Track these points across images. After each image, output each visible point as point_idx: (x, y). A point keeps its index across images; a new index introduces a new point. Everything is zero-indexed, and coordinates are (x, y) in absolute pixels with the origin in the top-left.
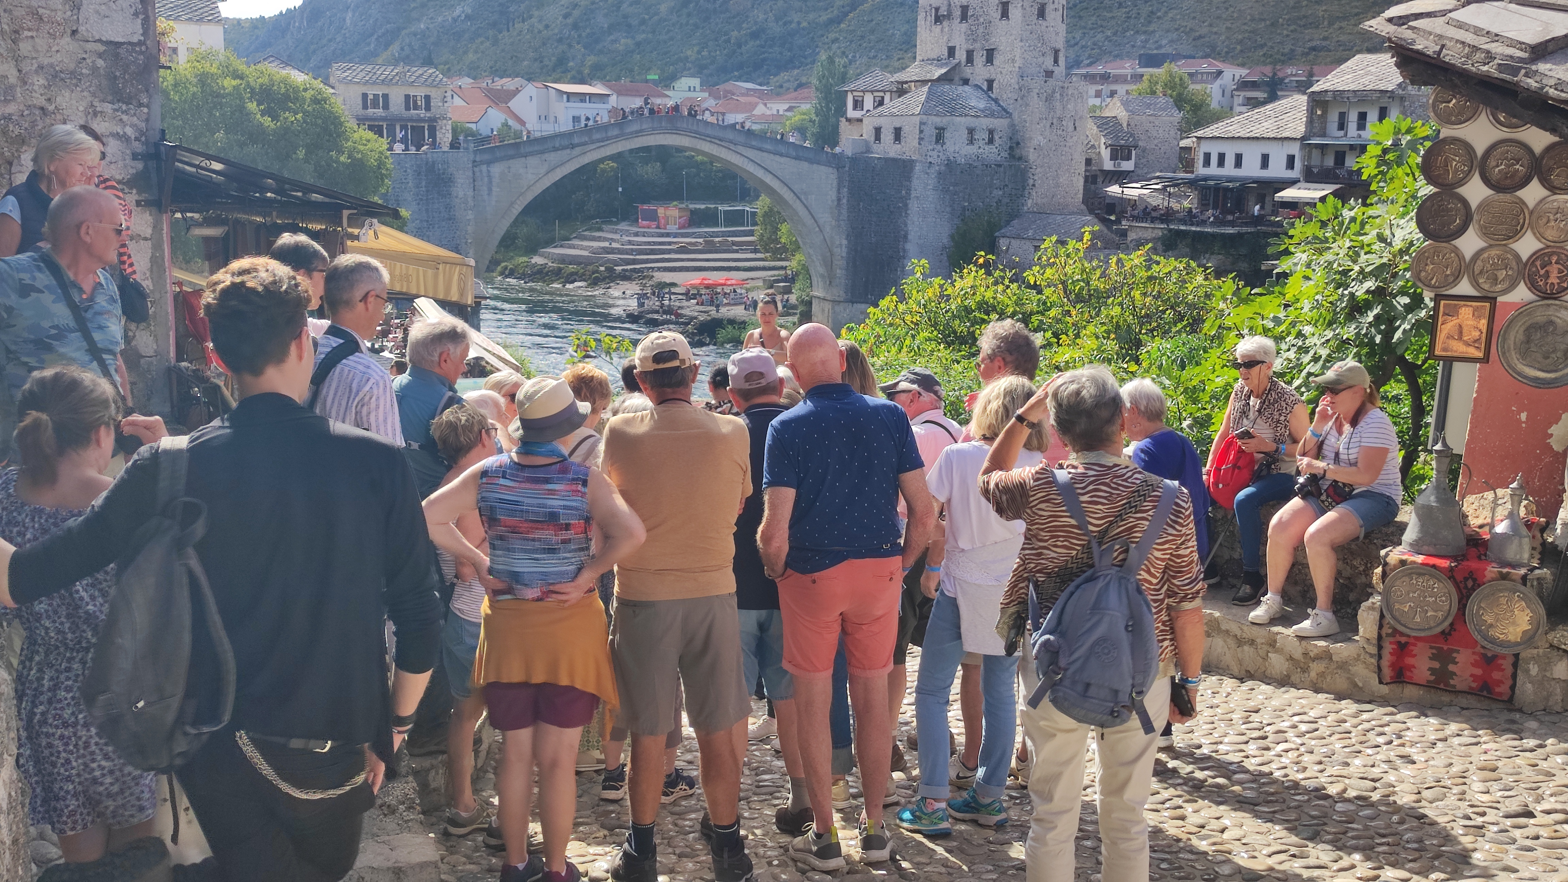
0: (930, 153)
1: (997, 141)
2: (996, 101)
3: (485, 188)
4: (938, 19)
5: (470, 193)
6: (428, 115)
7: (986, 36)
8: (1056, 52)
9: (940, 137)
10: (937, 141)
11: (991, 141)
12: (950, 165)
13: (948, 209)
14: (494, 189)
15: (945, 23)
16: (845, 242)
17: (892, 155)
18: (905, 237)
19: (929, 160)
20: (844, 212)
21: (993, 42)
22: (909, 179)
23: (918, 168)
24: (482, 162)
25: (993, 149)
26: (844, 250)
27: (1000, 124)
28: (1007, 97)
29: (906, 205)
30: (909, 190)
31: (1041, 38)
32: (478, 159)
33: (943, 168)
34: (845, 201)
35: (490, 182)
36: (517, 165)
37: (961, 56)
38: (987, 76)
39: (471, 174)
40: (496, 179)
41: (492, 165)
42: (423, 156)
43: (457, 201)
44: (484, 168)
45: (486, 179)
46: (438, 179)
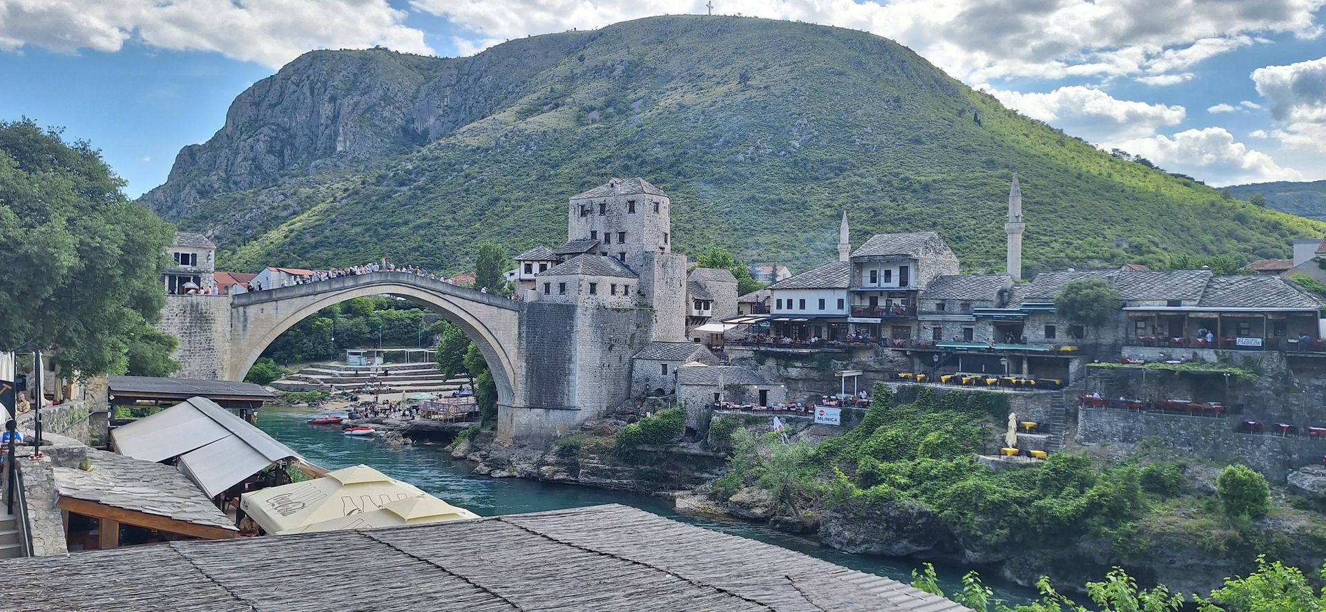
0: (586, 301)
1: (630, 294)
2: (627, 267)
3: (241, 325)
4: (583, 214)
5: (229, 328)
6: (194, 269)
7: (619, 224)
8: (666, 235)
9: (593, 291)
10: (591, 293)
11: (626, 293)
12: (601, 309)
13: (600, 340)
14: (248, 325)
15: (589, 216)
16: (524, 364)
17: (558, 302)
18: (570, 359)
19: (586, 305)
20: (524, 343)
21: (624, 227)
22: (572, 318)
23: (579, 311)
24: (240, 305)
25: (627, 298)
26: (524, 370)
27: (633, 282)
28: (635, 265)
29: (570, 337)
30: (572, 326)
31: (656, 226)
32: (236, 302)
33: (595, 311)
34: (524, 335)
35: (246, 320)
36: (269, 307)
37: (601, 237)
38: (620, 250)
39: (229, 314)
40: (251, 319)
41: (248, 307)
42: (189, 298)
43: (215, 336)
44: (241, 309)
45: (242, 319)
46: (201, 317)
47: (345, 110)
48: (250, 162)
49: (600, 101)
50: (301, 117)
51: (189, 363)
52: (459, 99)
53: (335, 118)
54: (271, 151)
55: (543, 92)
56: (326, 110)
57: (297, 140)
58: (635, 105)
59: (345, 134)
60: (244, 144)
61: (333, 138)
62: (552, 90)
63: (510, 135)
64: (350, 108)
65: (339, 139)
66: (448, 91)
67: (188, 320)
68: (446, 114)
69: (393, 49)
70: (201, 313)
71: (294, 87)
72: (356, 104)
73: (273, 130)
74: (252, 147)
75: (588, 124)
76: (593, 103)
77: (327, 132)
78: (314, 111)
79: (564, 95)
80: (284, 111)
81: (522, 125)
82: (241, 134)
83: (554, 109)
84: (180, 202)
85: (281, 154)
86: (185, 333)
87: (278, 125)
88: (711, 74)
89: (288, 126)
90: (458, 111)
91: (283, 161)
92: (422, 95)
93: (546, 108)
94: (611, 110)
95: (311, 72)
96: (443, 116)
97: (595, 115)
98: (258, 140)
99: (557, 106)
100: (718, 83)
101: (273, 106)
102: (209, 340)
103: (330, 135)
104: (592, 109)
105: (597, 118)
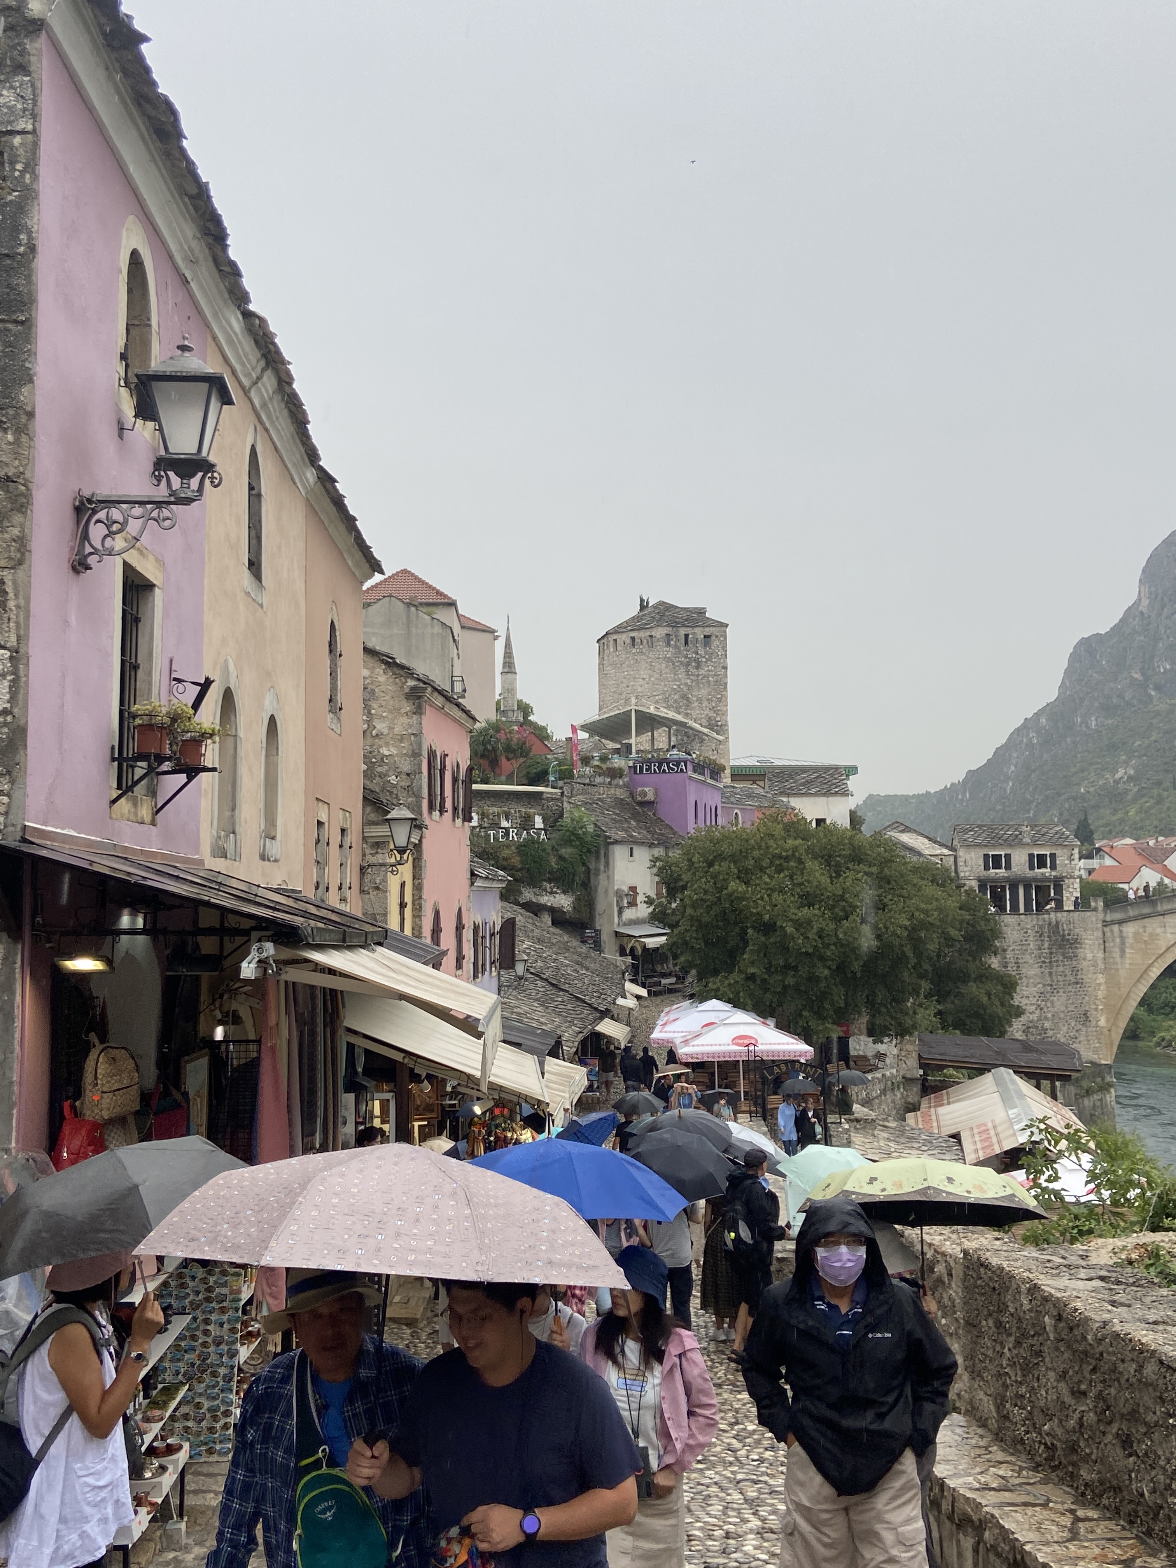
3: (1117, 950)
5: (1100, 955)
6: (1054, 873)
14: (1127, 950)
24: (1113, 923)
32: (1108, 918)
35: (1123, 943)
36: (1153, 925)
39: (1100, 934)
40: (1130, 941)
41: (1124, 925)
42: (1046, 916)
43: (1085, 963)
44: (1116, 928)
45: (1118, 940)
46: (1063, 940)
51: (1052, 1002)
67: (1046, 945)
70: (1064, 935)
86: (1044, 962)
102: (1075, 971)
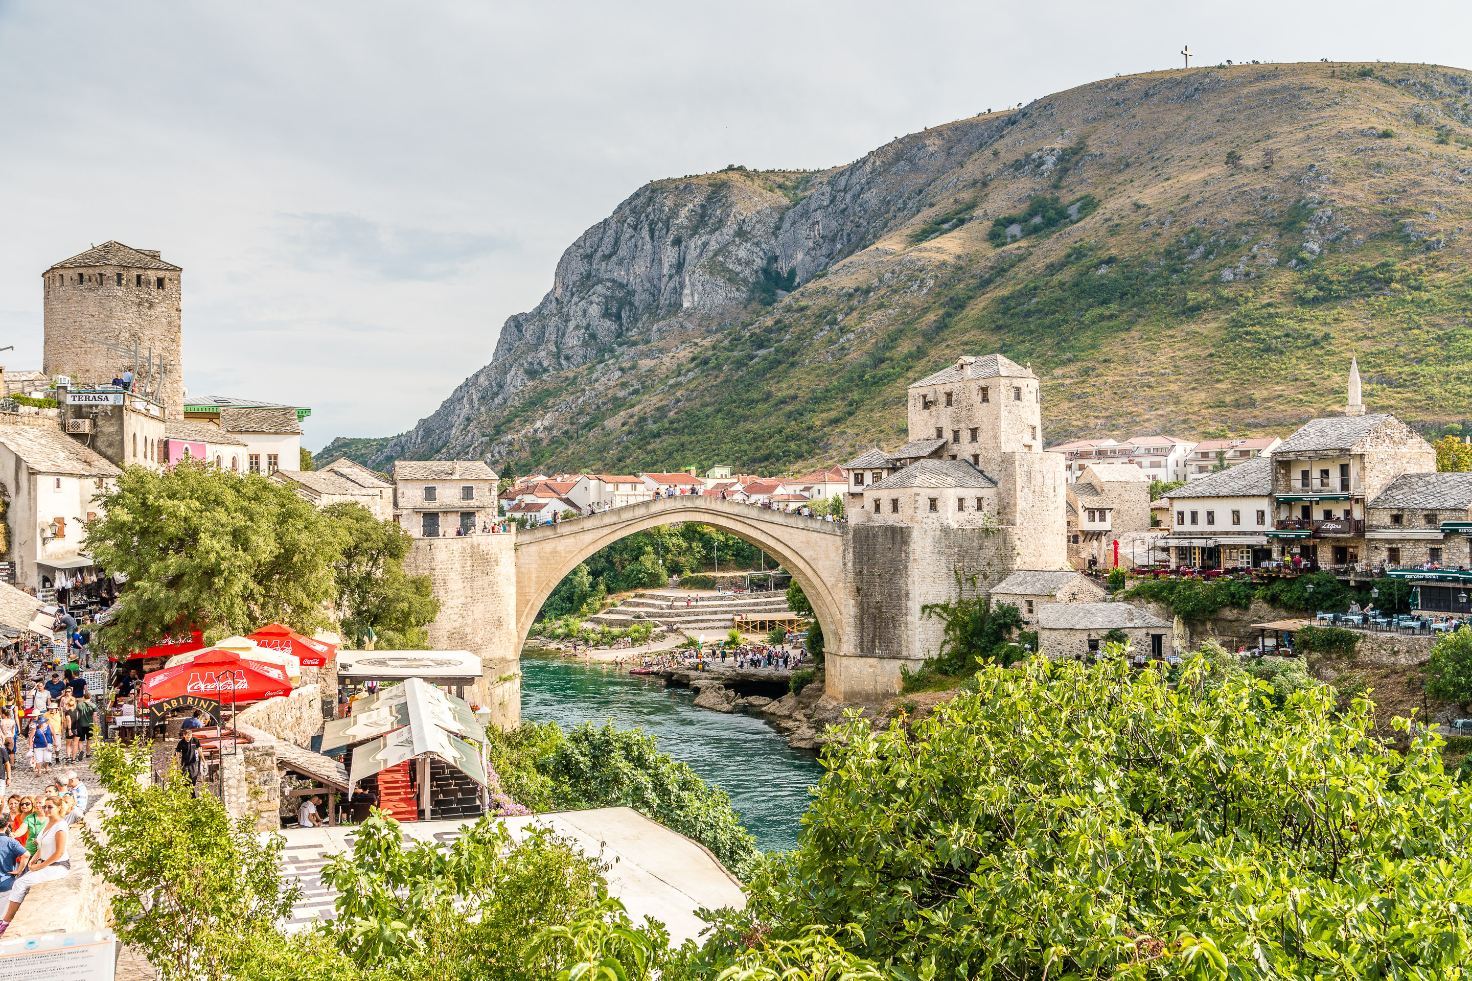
0: (925, 520)
1: (986, 508)
2: (981, 472)
4: (927, 405)
5: (514, 570)
7: (970, 417)
8: (1034, 428)
9: (933, 508)
10: (931, 510)
11: (980, 508)
12: (946, 531)
13: (945, 570)
15: (932, 408)
16: (852, 603)
17: (891, 523)
18: (907, 595)
19: (925, 526)
20: (851, 576)
21: (976, 422)
22: (907, 544)
23: (916, 535)
24: (523, 544)
25: (981, 515)
26: (852, 610)
27: (988, 493)
28: (992, 470)
29: (906, 567)
30: (907, 553)
31: (1019, 417)
32: (519, 540)
33: (938, 533)
34: (850, 565)
36: (554, 546)
37: (948, 435)
38: (973, 452)
39: (513, 554)
40: (535, 558)
41: (533, 546)
44: (525, 548)
46: (482, 559)
47: (692, 254)
48: (583, 331)
49: (1023, 208)
50: (641, 267)
51: (472, 611)
52: (834, 224)
53: (680, 266)
54: (606, 314)
55: (944, 205)
56: (669, 255)
57: (637, 298)
58: (1073, 211)
59: (693, 285)
60: (575, 309)
61: (678, 291)
62: (956, 201)
63: (897, 268)
64: (698, 250)
65: (687, 291)
66: (819, 215)
67: (469, 563)
68: (818, 245)
69: (750, 168)
70: (483, 555)
71: (630, 231)
72: (705, 245)
73: (608, 288)
74: (585, 312)
75: (1004, 244)
76: (1013, 212)
77: (671, 284)
78: (655, 260)
79: (972, 206)
80: (620, 263)
81: (914, 255)
82: (572, 295)
83: (955, 226)
84: (506, 388)
85: (619, 317)
86: (466, 578)
87: (614, 281)
88: (1183, 154)
89: (625, 282)
90: (833, 240)
91: (621, 325)
92: (786, 225)
93: (945, 226)
94: (1037, 220)
95: (650, 209)
96: (814, 249)
97: (1015, 229)
98: (592, 303)
99: (962, 222)
100: (1194, 167)
101: (607, 258)
102: (491, 584)
103: (675, 288)
104: (1010, 221)
105: (1019, 235)
